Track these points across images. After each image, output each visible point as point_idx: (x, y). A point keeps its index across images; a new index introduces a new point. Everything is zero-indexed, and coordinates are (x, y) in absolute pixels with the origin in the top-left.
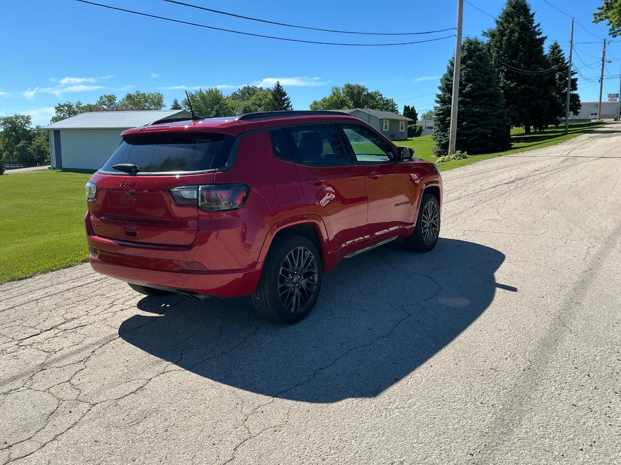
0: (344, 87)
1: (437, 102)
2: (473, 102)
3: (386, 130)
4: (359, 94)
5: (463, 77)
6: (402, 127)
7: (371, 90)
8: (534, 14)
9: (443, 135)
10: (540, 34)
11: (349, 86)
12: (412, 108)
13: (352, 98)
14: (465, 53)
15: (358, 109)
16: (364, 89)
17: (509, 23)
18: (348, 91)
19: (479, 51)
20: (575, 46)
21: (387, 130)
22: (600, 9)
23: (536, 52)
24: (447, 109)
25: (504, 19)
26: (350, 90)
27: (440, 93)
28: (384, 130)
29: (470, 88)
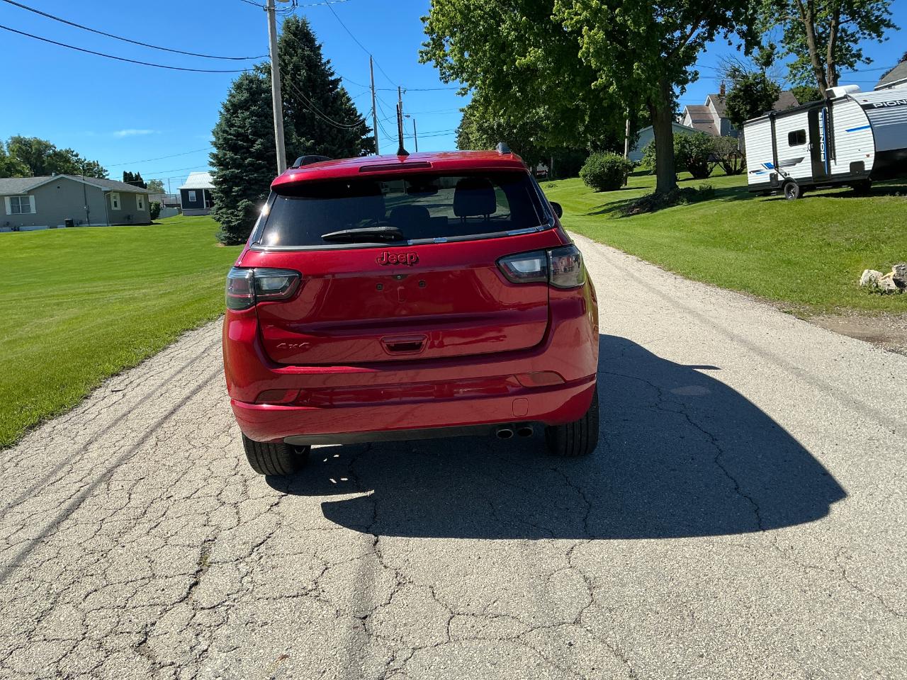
0: (10, 141)
1: (212, 164)
2: (268, 165)
3: (116, 209)
4: (40, 153)
5: (248, 129)
6: (140, 204)
7: (60, 147)
8: (320, 46)
9: (232, 213)
10: (332, 74)
11: (18, 141)
12: (136, 176)
13: (27, 160)
14: (246, 95)
15: (62, 175)
16: (48, 147)
17: (291, 56)
18: (20, 148)
19: (264, 93)
20: (378, 93)
21: (119, 208)
22: (426, 46)
23: (332, 99)
24: (231, 175)
25: (283, 50)
26: (24, 148)
27: (215, 151)
28: (113, 208)
29: (261, 145)
